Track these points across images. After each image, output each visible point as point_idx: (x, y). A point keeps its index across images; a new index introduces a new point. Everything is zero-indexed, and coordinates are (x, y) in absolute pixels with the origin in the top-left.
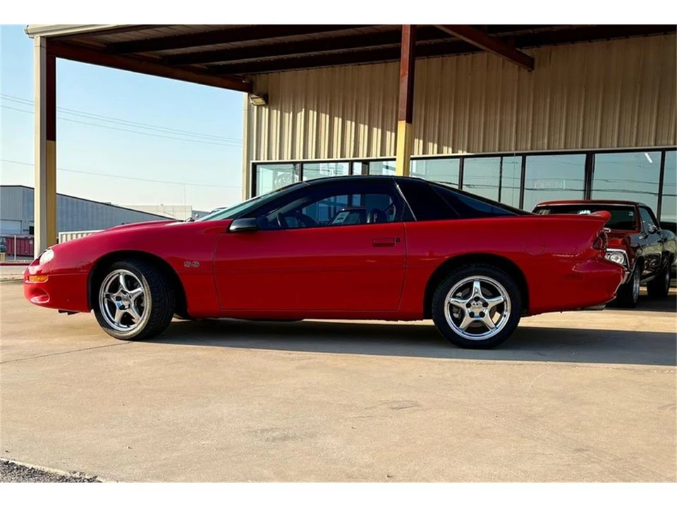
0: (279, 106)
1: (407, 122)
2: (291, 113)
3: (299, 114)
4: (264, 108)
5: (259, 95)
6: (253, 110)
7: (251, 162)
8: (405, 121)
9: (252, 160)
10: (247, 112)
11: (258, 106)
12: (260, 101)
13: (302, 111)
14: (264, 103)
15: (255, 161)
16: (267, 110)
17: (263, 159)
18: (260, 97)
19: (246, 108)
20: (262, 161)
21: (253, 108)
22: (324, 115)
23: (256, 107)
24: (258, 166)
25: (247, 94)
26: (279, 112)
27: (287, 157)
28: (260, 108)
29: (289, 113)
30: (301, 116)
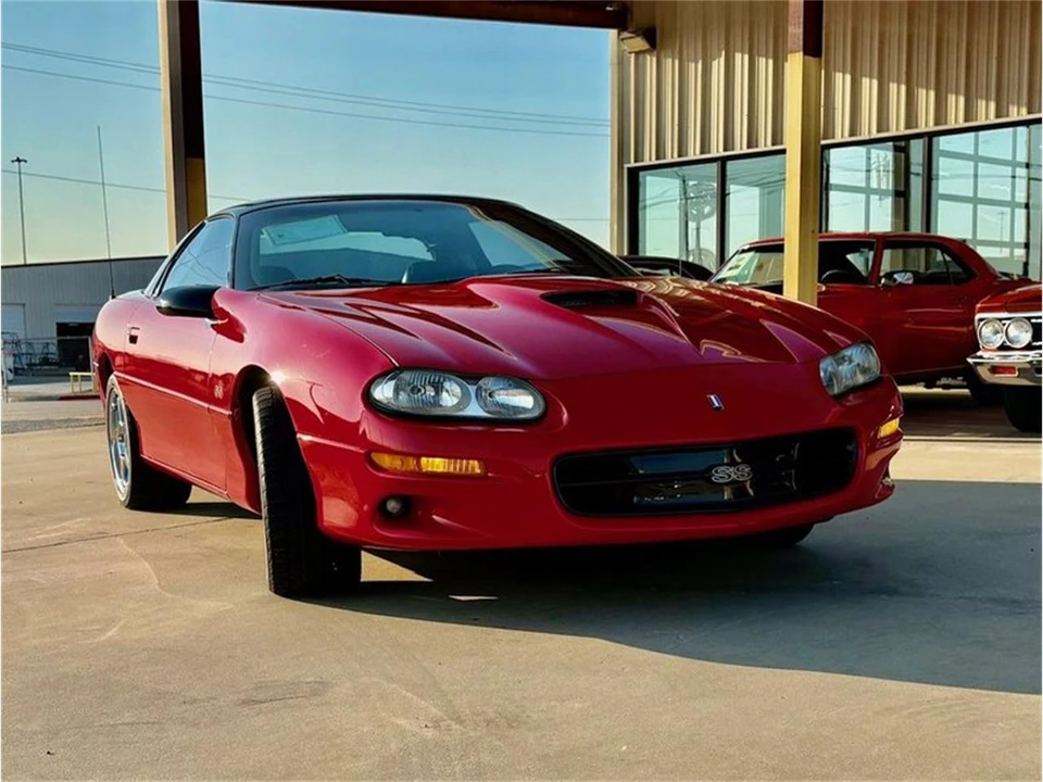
0: (677, 50)
1: (806, 53)
2: (700, 62)
3: (715, 63)
4: (647, 57)
5: (637, 33)
6: (630, 61)
7: (626, 166)
8: (801, 53)
9: (629, 162)
10: (616, 67)
11: (637, 53)
12: (640, 43)
13: (720, 55)
14: (647, 47)
15: (633, 164)
16: (654, 59)
17: (649, 158)
18: (638, 35)
19: (616, 61)
20: (647, 162)
21: (628, 58)
22: (762, 60)
23: (633, 55)
24: (641, 174)
25: (613, 33)
26: (677, 62)
27: (694, 153)
28: (641, 56)
29: (696, 63)
30: (718, 66)
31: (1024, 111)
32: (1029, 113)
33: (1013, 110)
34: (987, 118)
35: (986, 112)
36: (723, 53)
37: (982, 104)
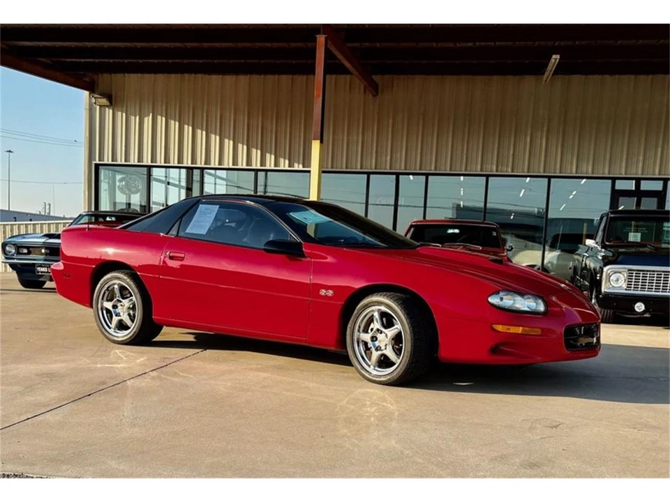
0: (125, 108)
2: (138, 117)
3: (146, 119)
4: (107, 109)
5: (103, 95)
6: (96, 111)
7: (94, 162)
9: (95, 160)
10: (88, 111)
11: (100, 106)
12: (104, 101)
13: (149, 115)
14: (108, 104)
15: (97, 162)
16: (111, 111)
17: (108, 159)
18: (104, 97)
19: (88, 107)
20: (106, 162)
21: (96, 108)
22: (173, 122)
23: (98, 107)
24: (100, 167)
25: (86, 93)
26: (124, 114)
27: (134, 160)
28: (103, 108)
29: (135, 116)
30: (148, 121)
31: (301, 166)
32: (304, 167)
33: (296, 165)
34: (284, 166)
35: (284, 164)
36: (151, 115)
37: (282, 160)
